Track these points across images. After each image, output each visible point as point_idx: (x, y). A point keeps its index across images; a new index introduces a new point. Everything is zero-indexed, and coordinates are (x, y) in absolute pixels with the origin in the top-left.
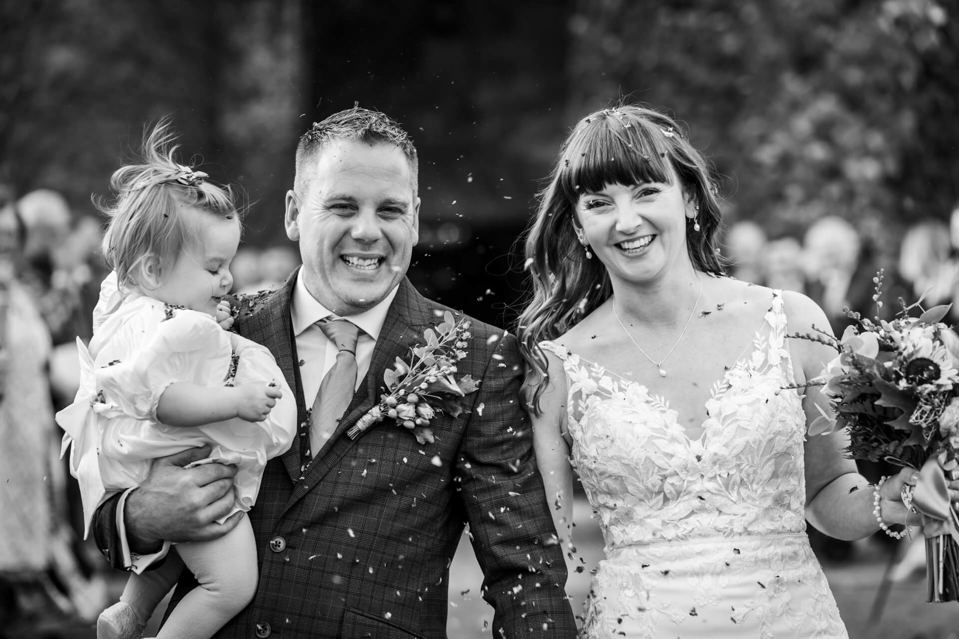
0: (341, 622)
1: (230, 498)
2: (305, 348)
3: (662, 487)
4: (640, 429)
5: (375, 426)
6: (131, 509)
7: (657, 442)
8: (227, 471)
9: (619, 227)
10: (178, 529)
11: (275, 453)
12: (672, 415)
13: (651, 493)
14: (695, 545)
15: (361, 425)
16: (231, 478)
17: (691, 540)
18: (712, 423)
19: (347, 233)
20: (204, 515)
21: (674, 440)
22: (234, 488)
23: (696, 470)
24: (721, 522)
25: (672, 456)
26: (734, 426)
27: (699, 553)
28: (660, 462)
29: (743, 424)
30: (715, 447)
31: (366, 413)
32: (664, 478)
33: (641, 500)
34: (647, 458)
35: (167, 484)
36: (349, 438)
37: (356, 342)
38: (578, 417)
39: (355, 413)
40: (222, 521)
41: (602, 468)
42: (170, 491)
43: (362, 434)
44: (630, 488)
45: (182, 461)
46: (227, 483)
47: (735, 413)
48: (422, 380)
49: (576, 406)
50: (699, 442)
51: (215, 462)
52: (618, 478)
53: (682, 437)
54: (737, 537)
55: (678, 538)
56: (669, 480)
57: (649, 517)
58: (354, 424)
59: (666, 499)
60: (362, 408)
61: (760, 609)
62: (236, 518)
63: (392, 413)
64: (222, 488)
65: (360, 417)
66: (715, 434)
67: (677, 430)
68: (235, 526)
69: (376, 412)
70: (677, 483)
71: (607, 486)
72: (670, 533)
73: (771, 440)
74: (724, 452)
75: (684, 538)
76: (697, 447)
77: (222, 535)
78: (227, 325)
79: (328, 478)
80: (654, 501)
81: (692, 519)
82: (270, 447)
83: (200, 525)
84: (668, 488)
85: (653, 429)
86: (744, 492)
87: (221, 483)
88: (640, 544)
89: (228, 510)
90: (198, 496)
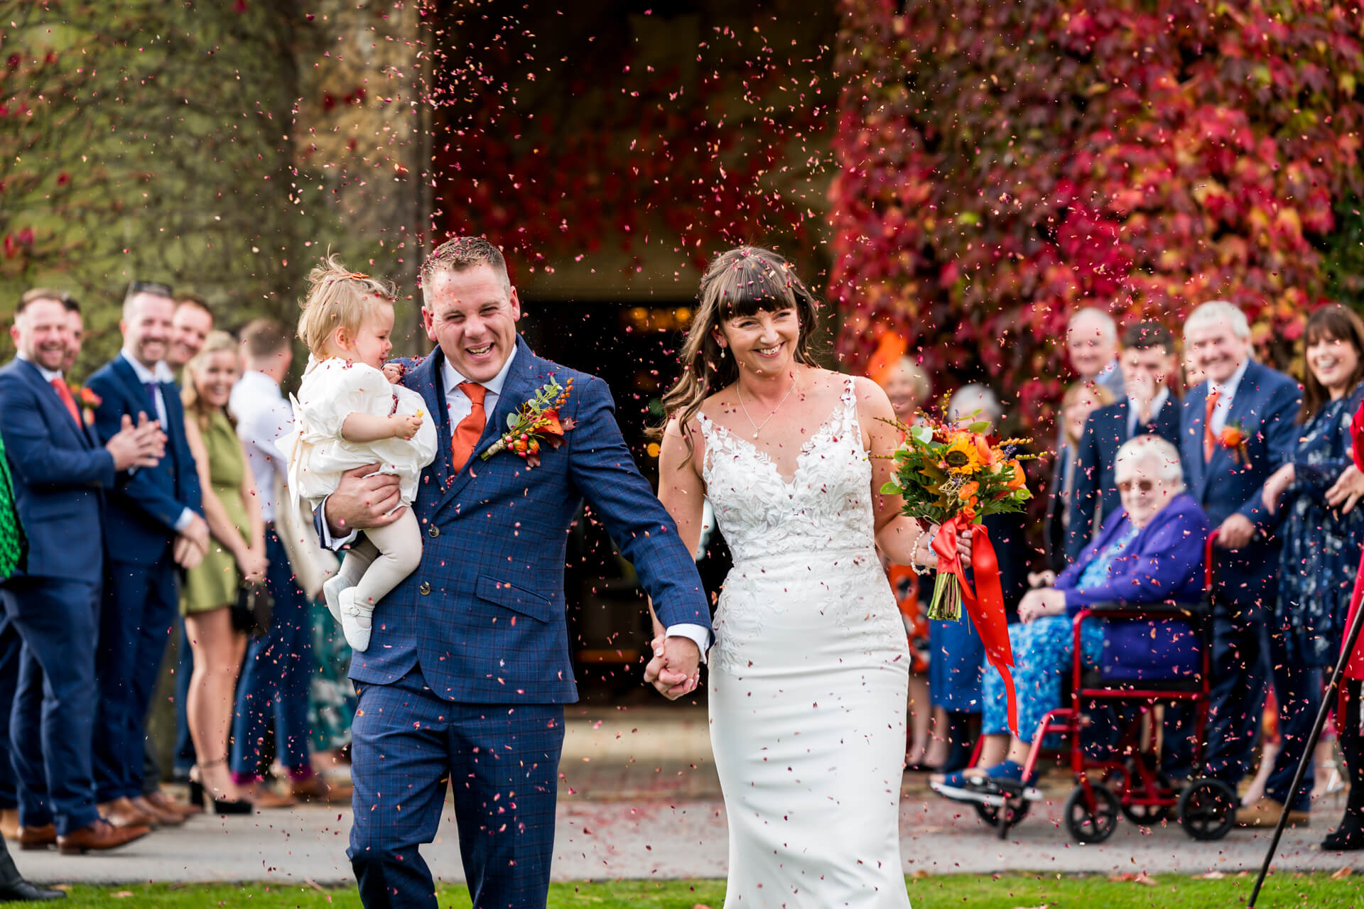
0: (476, 584)
1: (395, 497)
2: (451, 400)
3: (765, 516)
4: (750, 476)
5: (500, 453)
6: (328, 507)
7: (762, 485)
8: (391, 480)
9: (763, 340)
10: (359, 519)
11: (424, 464)
12: (773, 466)
13: (758, 521)
14: (789, 558)
15: (490, 451)
16: (397, 484)
17: (787, 555)
18: (798, 472)
19: (463, 333)
20: (375, 509)
21: (773, 483)
22: (398, 491)
23: (789, 505)
24: (808, 541)
25: (772, 495)
26: (816, 475)
27: (793, 563)
28: (764, 499)
29: (822, 473)
30: (801, 491)
31: (494, 443)
32: (767, 510)
33: (752, 526)
34: (755, 496)
35: (350, 490)
36: (482, 460)
37: (484, 398)
38: (710, 467)
39: (487, 442)
40: (390, 513)
41: (725, 503)
42: (352, 494)
43: (491, 457)
44: (744, 517)
45: (361, 473)
46: (393, 488)
47: (816, 466)
48: (531, 425)
49: (709, 460)
50: (791, 485)
51: (383, 474)
52: (735, 510)
53: (780, 482)
54: (819, 552)
55: (779, 553)
56: (771, 512)
57: (757, 538)
58: (486, 450)
59: (769, 525)
60: (492, 439)
61: (835, 604)
62: (400, 511)
63: (510, 445)
64: (388, 491)
65: (490, 446)
66: (802, 480)
67: (777, 477)
68: (399, 517)
69: (500, 443)
70: (776, 514)
71: (728, 516)
72: (773, 550)
73: (841, 485)
74: (809, 493)
75: (783, 553)
76: (790, 488)
77: (390, 523)
78: (395, 381)
79: (468, 487)
80: (760, 527)
81: (788, 539)
82: (420, 460)
83: (373, 516)
84: (769, 518)
85: (760, 476)
86: (824, 521)
87: (387, 488)
88: (752, 558)
89: (393, 506)
90: (370, 497)
